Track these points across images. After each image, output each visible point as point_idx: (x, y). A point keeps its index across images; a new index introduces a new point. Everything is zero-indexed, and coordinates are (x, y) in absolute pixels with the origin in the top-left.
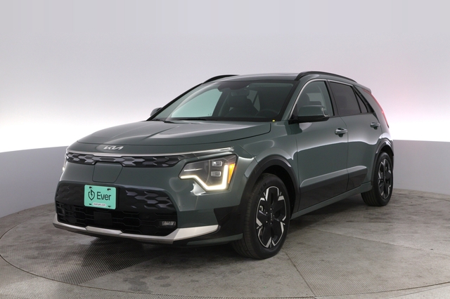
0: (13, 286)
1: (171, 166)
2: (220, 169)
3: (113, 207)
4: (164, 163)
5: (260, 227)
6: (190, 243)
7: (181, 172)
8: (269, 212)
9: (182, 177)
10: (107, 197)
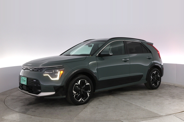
0: (10, 116)
1: (41, 71)
2: (57, 73)
3: (26, 84)
4: (39, 70)
5: (75, 94)
6: (45, 98)
7: (43, 73)
8: (81, 88)
9: (44, 75)
10: (25, 81)
